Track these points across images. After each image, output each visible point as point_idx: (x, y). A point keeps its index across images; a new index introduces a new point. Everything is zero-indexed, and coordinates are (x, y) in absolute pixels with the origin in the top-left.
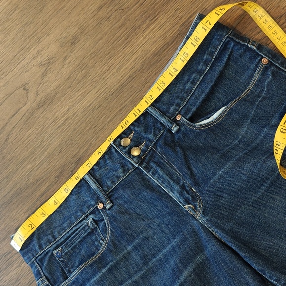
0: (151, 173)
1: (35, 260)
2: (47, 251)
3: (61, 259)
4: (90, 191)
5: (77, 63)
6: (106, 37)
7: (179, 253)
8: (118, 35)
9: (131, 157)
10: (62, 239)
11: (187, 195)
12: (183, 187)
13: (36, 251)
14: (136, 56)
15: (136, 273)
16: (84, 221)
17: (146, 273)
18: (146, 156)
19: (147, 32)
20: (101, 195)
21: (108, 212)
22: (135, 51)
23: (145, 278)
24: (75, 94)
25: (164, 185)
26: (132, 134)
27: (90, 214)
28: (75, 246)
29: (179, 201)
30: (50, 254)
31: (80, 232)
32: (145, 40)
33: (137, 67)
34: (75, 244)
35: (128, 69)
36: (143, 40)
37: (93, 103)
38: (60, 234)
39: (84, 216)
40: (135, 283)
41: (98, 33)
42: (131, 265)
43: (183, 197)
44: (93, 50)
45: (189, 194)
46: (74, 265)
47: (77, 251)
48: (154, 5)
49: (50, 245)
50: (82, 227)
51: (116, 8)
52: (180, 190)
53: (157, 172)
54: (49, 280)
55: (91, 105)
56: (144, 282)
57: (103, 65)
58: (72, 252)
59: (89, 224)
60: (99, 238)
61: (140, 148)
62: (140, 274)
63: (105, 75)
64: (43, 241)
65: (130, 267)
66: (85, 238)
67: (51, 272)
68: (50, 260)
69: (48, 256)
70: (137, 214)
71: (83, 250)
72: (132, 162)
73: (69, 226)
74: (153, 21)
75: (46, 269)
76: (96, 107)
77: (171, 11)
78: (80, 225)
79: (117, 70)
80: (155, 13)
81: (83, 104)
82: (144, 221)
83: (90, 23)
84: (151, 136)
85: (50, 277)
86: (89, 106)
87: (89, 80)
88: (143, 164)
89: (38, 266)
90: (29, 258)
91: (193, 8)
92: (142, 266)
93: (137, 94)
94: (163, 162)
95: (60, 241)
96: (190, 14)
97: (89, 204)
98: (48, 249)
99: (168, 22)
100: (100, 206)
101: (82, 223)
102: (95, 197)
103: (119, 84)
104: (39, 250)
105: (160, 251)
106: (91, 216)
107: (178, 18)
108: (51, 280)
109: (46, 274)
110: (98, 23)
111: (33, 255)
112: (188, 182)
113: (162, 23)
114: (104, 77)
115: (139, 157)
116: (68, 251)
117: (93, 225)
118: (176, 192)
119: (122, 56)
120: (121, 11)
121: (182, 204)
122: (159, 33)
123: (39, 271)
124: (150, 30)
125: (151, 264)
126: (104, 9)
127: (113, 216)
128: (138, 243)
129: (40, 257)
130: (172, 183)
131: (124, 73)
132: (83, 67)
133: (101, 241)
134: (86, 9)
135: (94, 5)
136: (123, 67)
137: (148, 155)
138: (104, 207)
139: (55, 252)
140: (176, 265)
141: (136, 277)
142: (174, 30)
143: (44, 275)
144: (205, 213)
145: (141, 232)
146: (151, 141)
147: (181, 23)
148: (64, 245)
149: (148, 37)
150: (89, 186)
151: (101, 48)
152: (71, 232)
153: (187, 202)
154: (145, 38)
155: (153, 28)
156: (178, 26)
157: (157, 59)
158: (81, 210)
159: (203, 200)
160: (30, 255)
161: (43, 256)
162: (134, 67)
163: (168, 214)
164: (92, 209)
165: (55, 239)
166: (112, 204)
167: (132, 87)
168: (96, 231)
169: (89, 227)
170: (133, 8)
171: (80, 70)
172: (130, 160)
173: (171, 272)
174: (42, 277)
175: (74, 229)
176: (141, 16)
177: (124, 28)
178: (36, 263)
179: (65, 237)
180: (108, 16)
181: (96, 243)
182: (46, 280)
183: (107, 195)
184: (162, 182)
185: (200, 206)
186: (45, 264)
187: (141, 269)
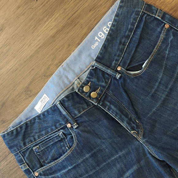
0: (107, 109)
1: (19, 152)
2: (28, 147)
3: (38, 153)
4: (61, 115)
5: (3, 42)
6: (22, 26)
7: (124, 161)
8: (29, 24)
9: (92, 99)
10: (40, 141)
11: (133, 125)
12: (130, 119)
13: (21, 147)
14: (40, 38)
15: (91, 170)
16: (57, 133)
17: (98, 171)
18: (102, 97)
19: (47, 23)
20: (70, 119)
21: (75, 130)
22: (39, 35)
23: (97, 173)
24: (2, 61)
25: (117, 117)
26: (89, 84)
27: (61, 129)
28: (49, 146)
29: (128, 128)
30: (30, 149)
31: (53, 138)
32: (46, 28)
33: (41, 44)
34: (49, 145)
35: (35, 46)
36: (45, 28)
37: (13, 67)
38: (39, 138)
39: (57, 130)
40: (90, 176)
41: (17, 23)
42: (88, 166)
43: (130, 126)
44: (13, 34)
45: (134, 124)
46: (47, 158)
47: (50, 150)
48: (51, 6)
49: (31, 144)
50: (55, 136)
51: (28, 8)
52: (128, 121)
53: (111, 109)
54: (29, 166)
55: (11, 68)
56: (96, 176)
57: (20, 43)
58: (46, 150)
59: (60, 135)
60: (66, 145)
61: (97, 92)
62: (94, 171)
63: (21, 50)
64: (27, 141)
65: (87, 167)
66: (56, 142)
67: (31, 161)
68: (30, 153)
69: (29, 150)
70: (96, 134)
71: (53, 150)
72: (93, 102)
73: (46, 134)
74: (51, 16)
75: (27, 158)
76: (15, 70)
77: (62, 10)
78: (53, 134)
79: (28, 47)
80: (52, 11)
81: (7, 68)
82: (100, 139)
83: (12, 17)
84: (103, 84)
85: (30, 164)
86: (10, 70)
87: (11, 53)
88: (100, 103)
89: (21, 156)
90: (15, 150)
91: (75, 8)
92: (96, 167)
93: (40, 62)
94: (115, 102)
95: (38, 142)
96: (74, 12)
97: (61, 122)
98: (30, 146)
99: (60, 17)
100: (69, 125)
101: (55, 134)
102: (65, 120)
103: (29, 56)
104: (23, 146)
105: (109, 158)
106: (62, 131)
107: (66, 15)
108: (31, 166)
109: (27, 162)
110: (17, 17)
111: (18, 149)
112: (133, 116)
113: (56, 17)
114: (20, 51)
115: (97, 98)
116: (44, 149)
117: (63, 136)
118: (125, 122)
119: (31, 38)
120: (31, 9)
121: (129, 130)
122: (54, 24)
123: (21, 159)
124: (49, 22)
125: (102, 166)
126: (21, 8)
127: (78, 133)
128: (95, 153)
129: (23, 151)
130: (123, 116)
131: (32, 48)
132: (7, 45)
133: (67, 148)
134: (10, 8)
135: (14, 5)
136: (32, 45)
137: (102, 96)
138: (72, 127)
139: (34, 148)
140: (122, 168)
141: (91, 173)
142: (63, 22)
143: (26, 162)
144: (144, 137)
145: (98, 146)
146: (104, 87)
147: (68, 17)
148: (41, 144)
149: (48, 26)
150: (60, 112)
151: (19, 33)
152: (47, 138)
153: (133, 129)
154: (46, 27)
155: (51, 21)
156: (66, 19)
157: (53, 40)
158: (55, 126)
159: (144, 128)
160: (15, 148)
161: (25, 150)
162: (39, 45)
163: (119, 136)
164: (62, 126)
165: (35, 140)
166: (78, 125)
167: (37, 57)
168: (64, 140)
169: (60, 137)
170: (39, 8)
171: (6, 46)
172: (91, 101)
173: (117, 172)
174: (24, 163)
175: (49, 136)
176: (43, 13)
177: (33, 20)
178: (20, 154)
179: (42, 140)
180: (23, 12)
181: (63, 148)
182: (27, 166)
183: (74, 119)
184: (116, 115)
185: (142, 132)
186: (27, 155)
187: (95, 168)
